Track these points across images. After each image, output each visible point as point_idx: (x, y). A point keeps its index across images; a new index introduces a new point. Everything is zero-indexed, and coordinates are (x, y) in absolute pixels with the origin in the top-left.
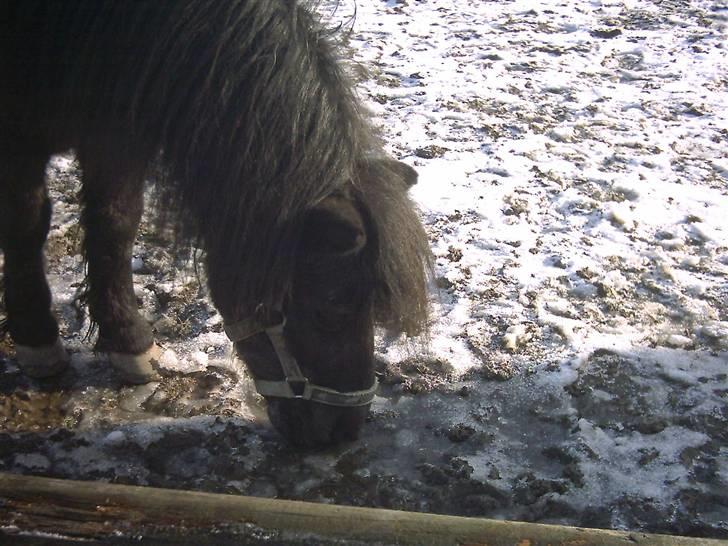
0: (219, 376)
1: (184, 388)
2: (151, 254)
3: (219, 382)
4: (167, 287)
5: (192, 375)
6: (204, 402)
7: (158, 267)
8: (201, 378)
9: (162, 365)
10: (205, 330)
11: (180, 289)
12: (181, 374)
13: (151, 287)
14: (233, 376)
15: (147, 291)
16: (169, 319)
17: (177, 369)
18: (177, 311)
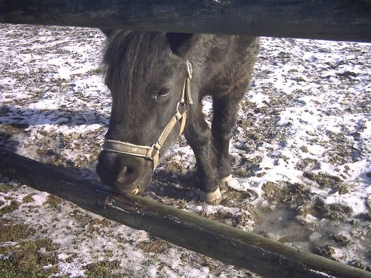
0: (250, 194)
1: (235, 196)
2: (247, 142)
3: (249, 196)
4: (247, 156)
5: (241, 192)
6: (239, 203)
7: (248, 148)
8: (244, 194)
9: (229, 185)
10: (254, 175)
11: (252, 158)
12: (236, 191)
13: (240, 155)
14: (257, 196)
15: (239, 156)
16: (243, 169)
17: (235, 188)
18: (248, 166)
